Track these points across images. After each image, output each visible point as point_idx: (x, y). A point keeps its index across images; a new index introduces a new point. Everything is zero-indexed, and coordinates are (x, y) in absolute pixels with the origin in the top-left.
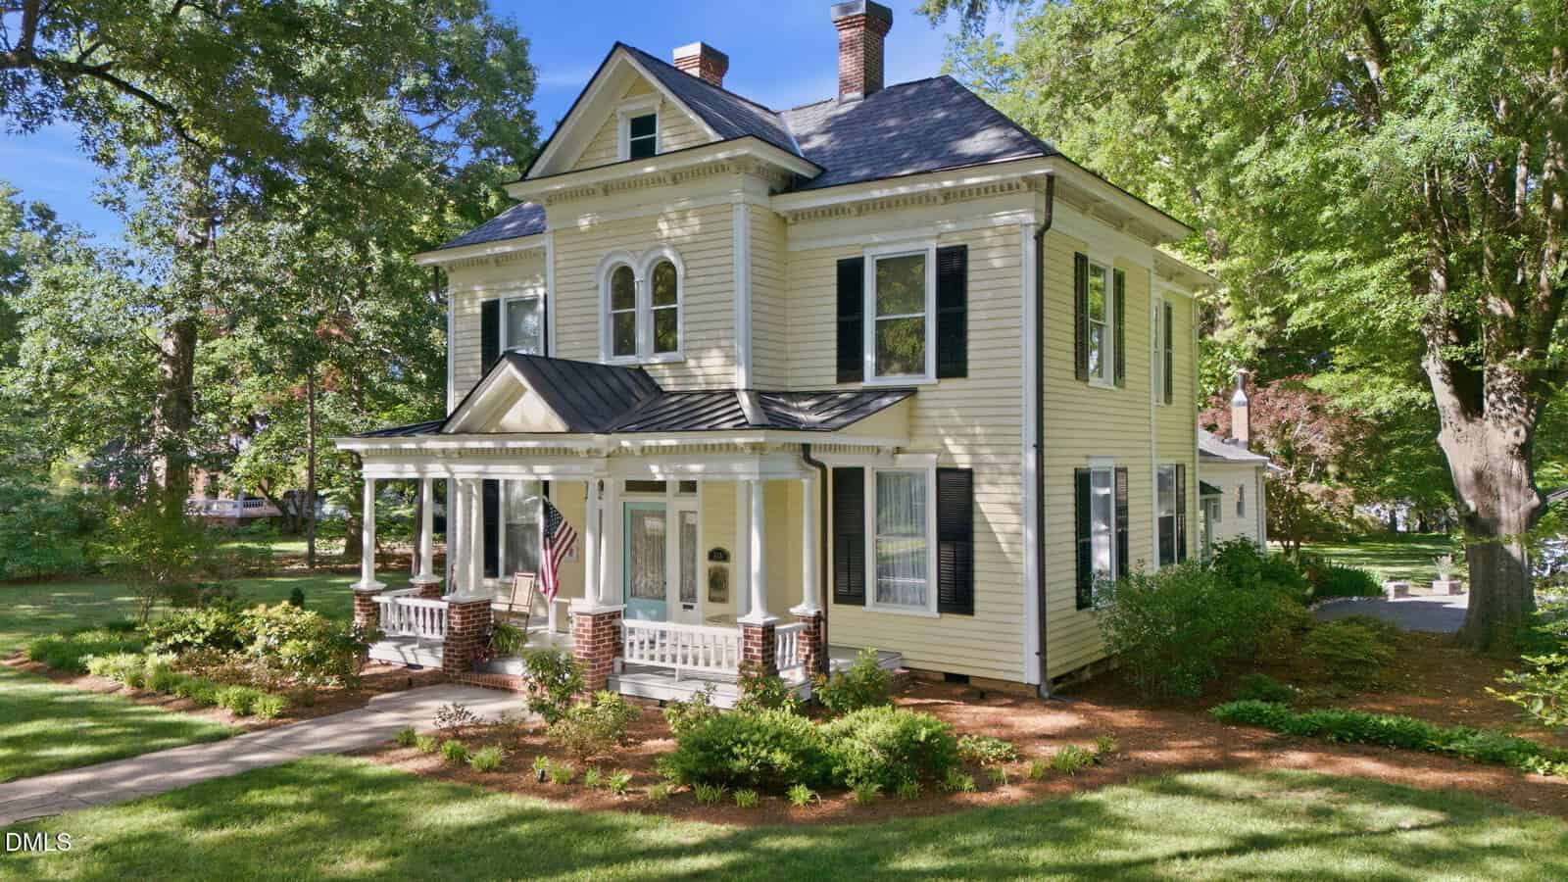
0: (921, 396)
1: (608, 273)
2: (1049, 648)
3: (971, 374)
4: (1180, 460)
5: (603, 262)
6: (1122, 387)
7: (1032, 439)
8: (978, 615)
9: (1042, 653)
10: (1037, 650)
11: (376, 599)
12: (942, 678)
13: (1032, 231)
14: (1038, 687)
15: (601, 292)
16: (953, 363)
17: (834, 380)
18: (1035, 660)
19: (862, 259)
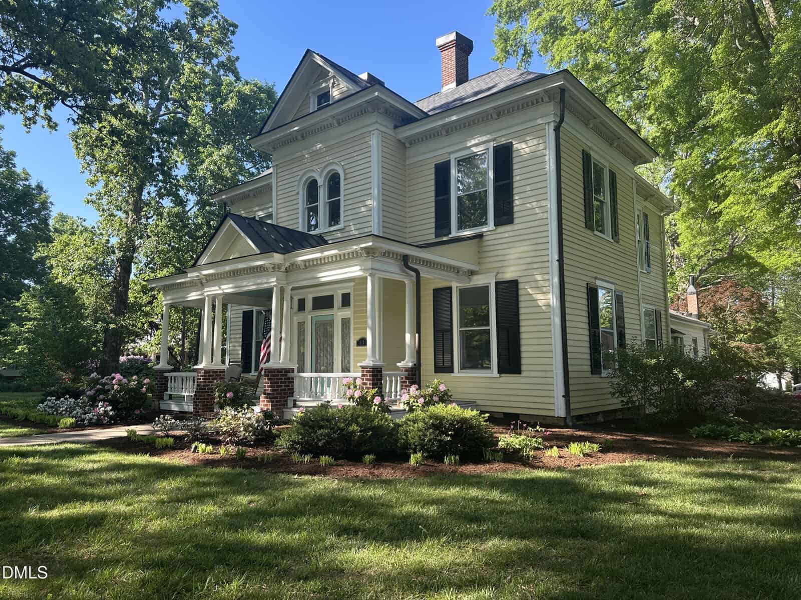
0: (485, 238)
1: (304, 184)
2: (571, 394)
3: (516, 221)
4: (658, 308)
5: (301, 178)
6: (617, 242)
7: (556, 257)
8: (524, 374)
9: (567, 396)
10: (563, 394)
11: (166, 374)
12: (502, 416)
13: (552, 126)
14: (565, 418)
15: (300, 196)
16: (505, 215)
17: (433, 236)
18: (562, 401)
19: (449, 161)
